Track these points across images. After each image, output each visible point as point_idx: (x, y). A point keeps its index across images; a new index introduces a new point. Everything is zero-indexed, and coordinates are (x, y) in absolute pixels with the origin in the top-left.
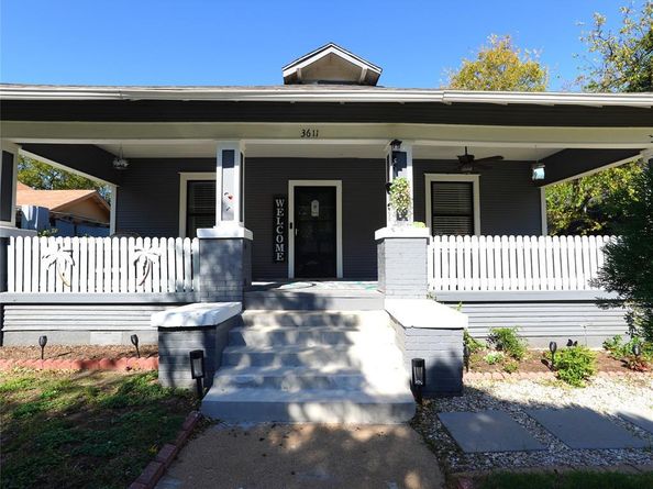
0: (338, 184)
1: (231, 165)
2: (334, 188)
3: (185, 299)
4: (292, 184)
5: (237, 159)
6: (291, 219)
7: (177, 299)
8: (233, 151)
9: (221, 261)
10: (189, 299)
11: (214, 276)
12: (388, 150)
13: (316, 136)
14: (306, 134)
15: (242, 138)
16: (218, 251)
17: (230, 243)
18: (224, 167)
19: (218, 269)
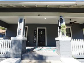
0: (46, 28)
1: (22, 22)
2: (45, 29)
3: (8, 56)
4: (38, 28)
5: (23, 21)
6: (37, 34)
7: (6, 57)
8: (22, 19)
9: (18, 45)
10: (9, 57)
11: (16, 50)
12: (59, 19)
13: (42, 15)
14: (39, 15)
15: (25, 16)
16: (17, 43)
17: (21, 41)
18: (20, 22)
19: (17, 48)
